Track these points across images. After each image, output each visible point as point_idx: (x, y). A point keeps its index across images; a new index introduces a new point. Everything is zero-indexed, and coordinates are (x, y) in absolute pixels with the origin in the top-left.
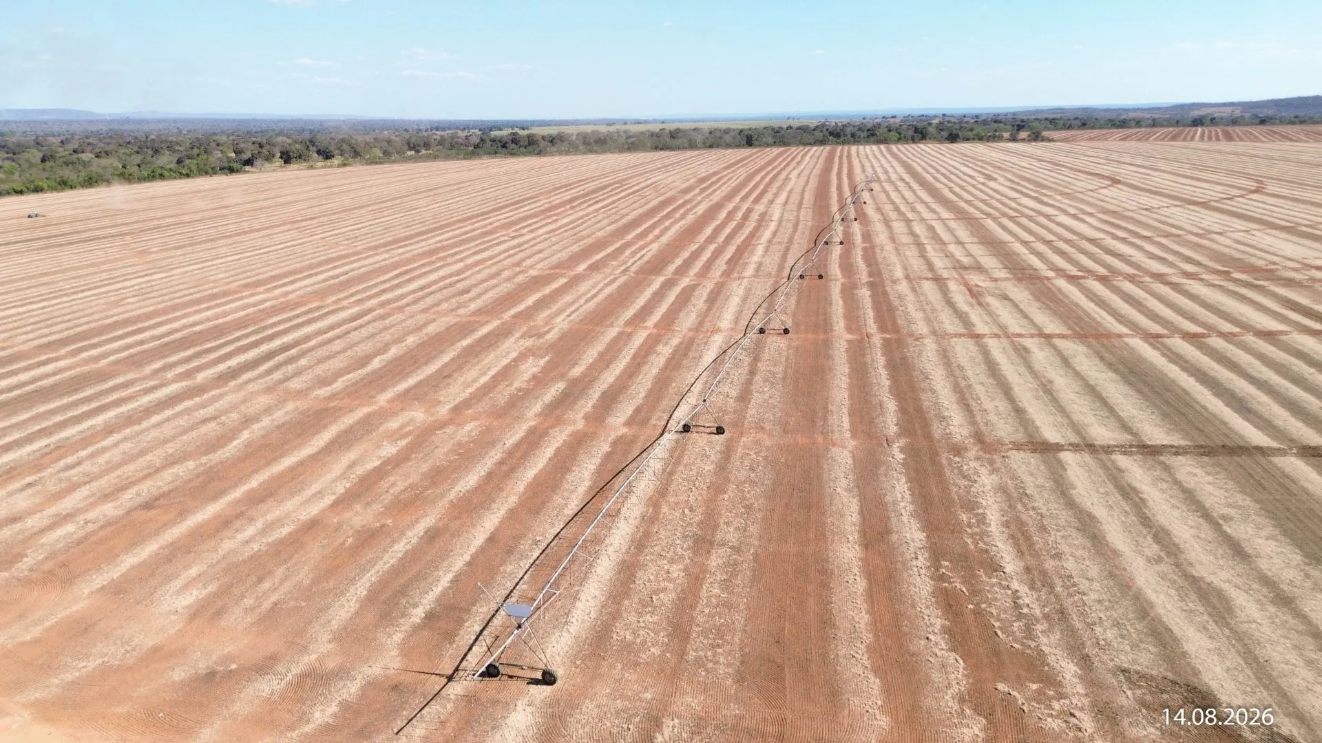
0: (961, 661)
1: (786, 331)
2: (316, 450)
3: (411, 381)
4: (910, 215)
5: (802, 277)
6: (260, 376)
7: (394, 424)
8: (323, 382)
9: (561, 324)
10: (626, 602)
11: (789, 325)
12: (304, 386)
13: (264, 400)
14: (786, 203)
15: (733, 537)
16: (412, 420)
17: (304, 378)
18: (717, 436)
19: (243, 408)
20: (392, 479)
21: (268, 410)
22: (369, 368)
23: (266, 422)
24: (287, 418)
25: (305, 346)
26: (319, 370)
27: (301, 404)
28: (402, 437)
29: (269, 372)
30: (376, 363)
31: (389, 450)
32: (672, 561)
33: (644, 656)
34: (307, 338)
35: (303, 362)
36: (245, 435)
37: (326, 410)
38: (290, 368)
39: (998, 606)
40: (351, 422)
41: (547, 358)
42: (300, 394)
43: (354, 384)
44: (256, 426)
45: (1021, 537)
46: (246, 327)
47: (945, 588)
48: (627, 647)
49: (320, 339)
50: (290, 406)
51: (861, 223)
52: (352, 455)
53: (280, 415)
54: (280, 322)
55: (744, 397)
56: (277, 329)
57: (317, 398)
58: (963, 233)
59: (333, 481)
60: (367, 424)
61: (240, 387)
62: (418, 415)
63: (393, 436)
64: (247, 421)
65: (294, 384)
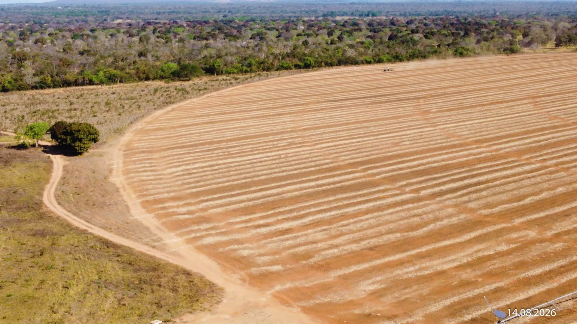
2: (464, 240)
3: (542, 214)
6: (455, 198)
7: (515, 235)
8: (489, 206)
12: (476, 206)
13: (450, 210)
16: (527, 236)
17: (479, 202)
19: (437, 213)
20: (495, 261)
21: (450, 216)
22: (521, 203)
23: (446, 222)
24: (457, 222)
25: (490, 184)
26: (490, 200)
27: (469, 216)
28: (515, 243)
29: (462, 196)
30: (528, 201)
31: (504, 248)
34: (496, 179)
35: (484, 193)
36: (431, 226)
37: (481, 222)
38: (474, 196)
40: (491, 230)
42: (472, 210)
43: (506, 210)
44: (439, 223)
46: (463, 167)
49: (502, 181)
50: (463, 216)
52: (481, 246)
53: (454, 220)
54: (484, 168)
56: (480, 171)
57: (480, 215)
59: (463, 256)
60: (499, 233)
61: (441, 202)
62: (532, 234)
63: (509, 242)
64: (436, 219)
65: (472, 205)
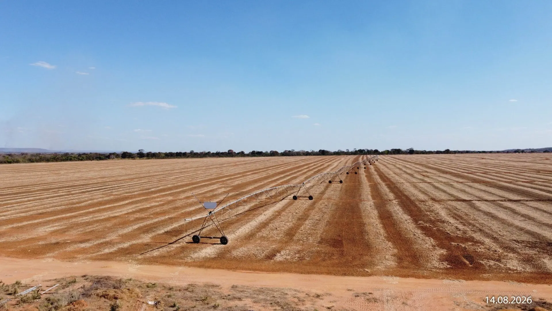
0: (432, 239)
1: (341, 182)
4: (395, 164)
5: (347, 173)
7: (158, 199)
9: (236, 183)
10: (264, 229)
11: (343, 180)
13: (101, 196)
14: (340, 163)
15: (317, 217)
16: (167, 199)
18: (309, 200)
19: (91, 197)
20: (155, 209)
22: (149, 190)
31: (155, 204)
32: (287, 222)
33: (271, 239)
37: (128, 197)
39: (448, 229)
40: (139, 199)
41: (231, 188)
44: (95, 200)
45: (456, 217)
47: (421, 226)
48: (262, 237)
50: (112, 197)
51: (373, 165)
52: (138, 205)
55: (323, 193)
58: (418, 166)
59: (127, 209)
62: (170, 198)
64: (92, 199)
